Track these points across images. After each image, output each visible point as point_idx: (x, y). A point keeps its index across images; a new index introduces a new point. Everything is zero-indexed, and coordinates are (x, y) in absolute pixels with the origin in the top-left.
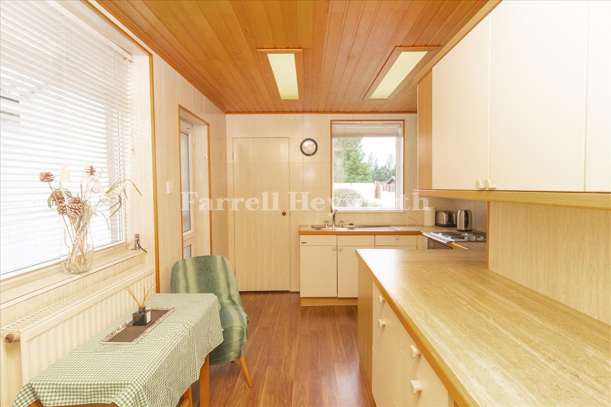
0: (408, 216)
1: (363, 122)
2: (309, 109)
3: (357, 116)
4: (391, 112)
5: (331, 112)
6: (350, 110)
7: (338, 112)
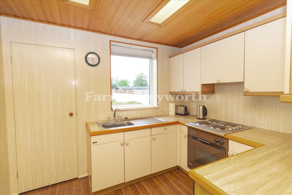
0: (160, 110)
1: (133, 46)
2: (92, 28)
3: (129, 41)
4: (150, 42)
5: (110, 34)
6: (124, 35)
7: (115, 35)
